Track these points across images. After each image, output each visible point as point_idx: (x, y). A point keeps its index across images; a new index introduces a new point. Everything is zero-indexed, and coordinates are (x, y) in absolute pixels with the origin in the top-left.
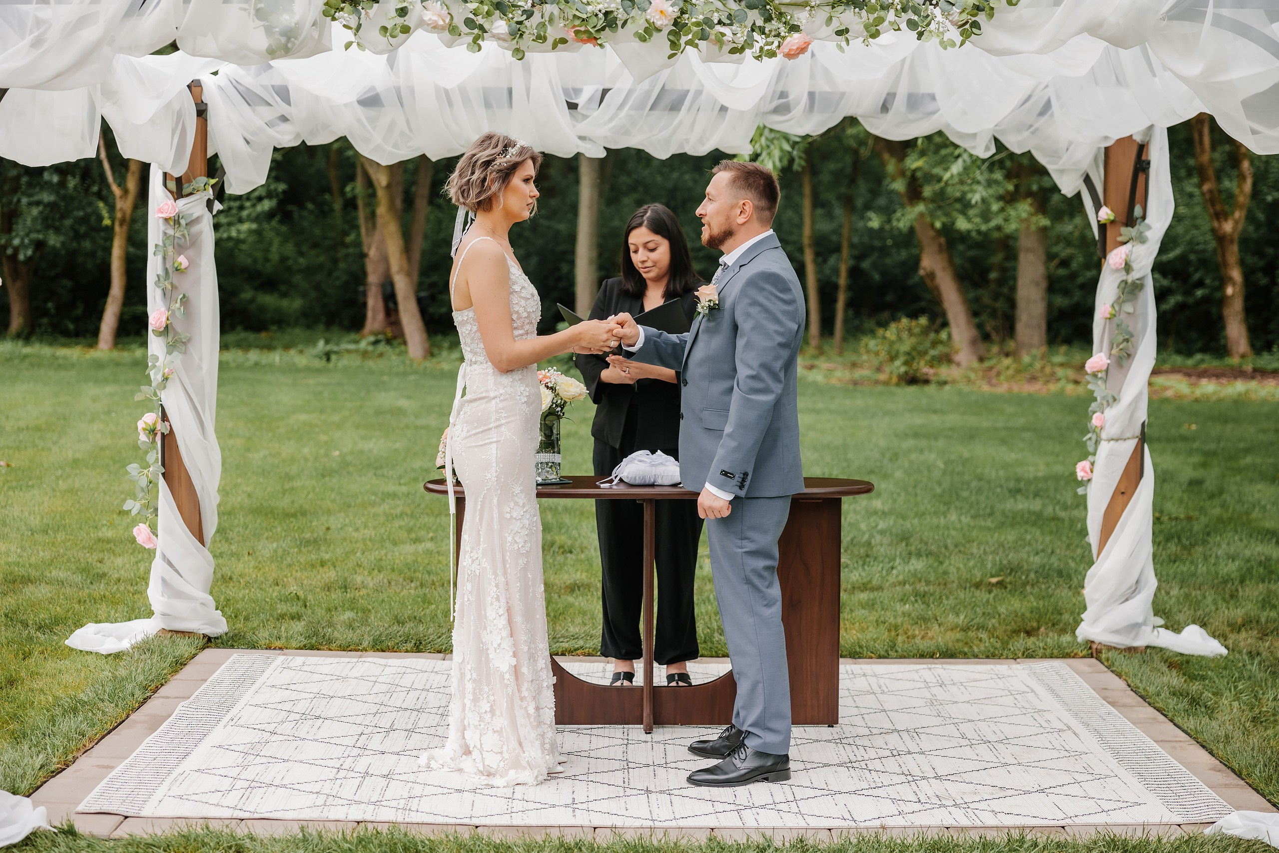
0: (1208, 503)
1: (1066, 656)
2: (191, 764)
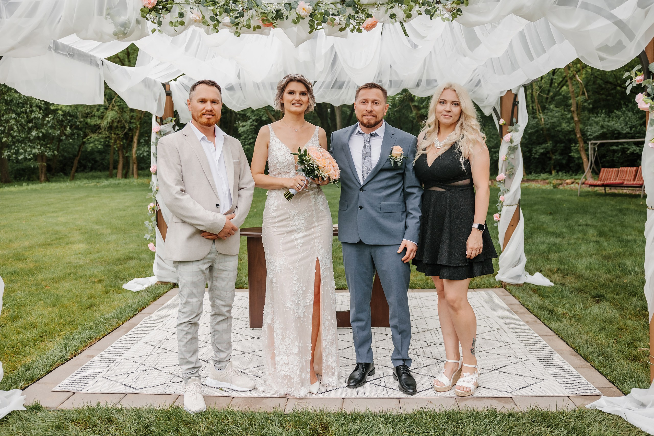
0: (528, 222)
1: (493, 287)
2: (128, 354)
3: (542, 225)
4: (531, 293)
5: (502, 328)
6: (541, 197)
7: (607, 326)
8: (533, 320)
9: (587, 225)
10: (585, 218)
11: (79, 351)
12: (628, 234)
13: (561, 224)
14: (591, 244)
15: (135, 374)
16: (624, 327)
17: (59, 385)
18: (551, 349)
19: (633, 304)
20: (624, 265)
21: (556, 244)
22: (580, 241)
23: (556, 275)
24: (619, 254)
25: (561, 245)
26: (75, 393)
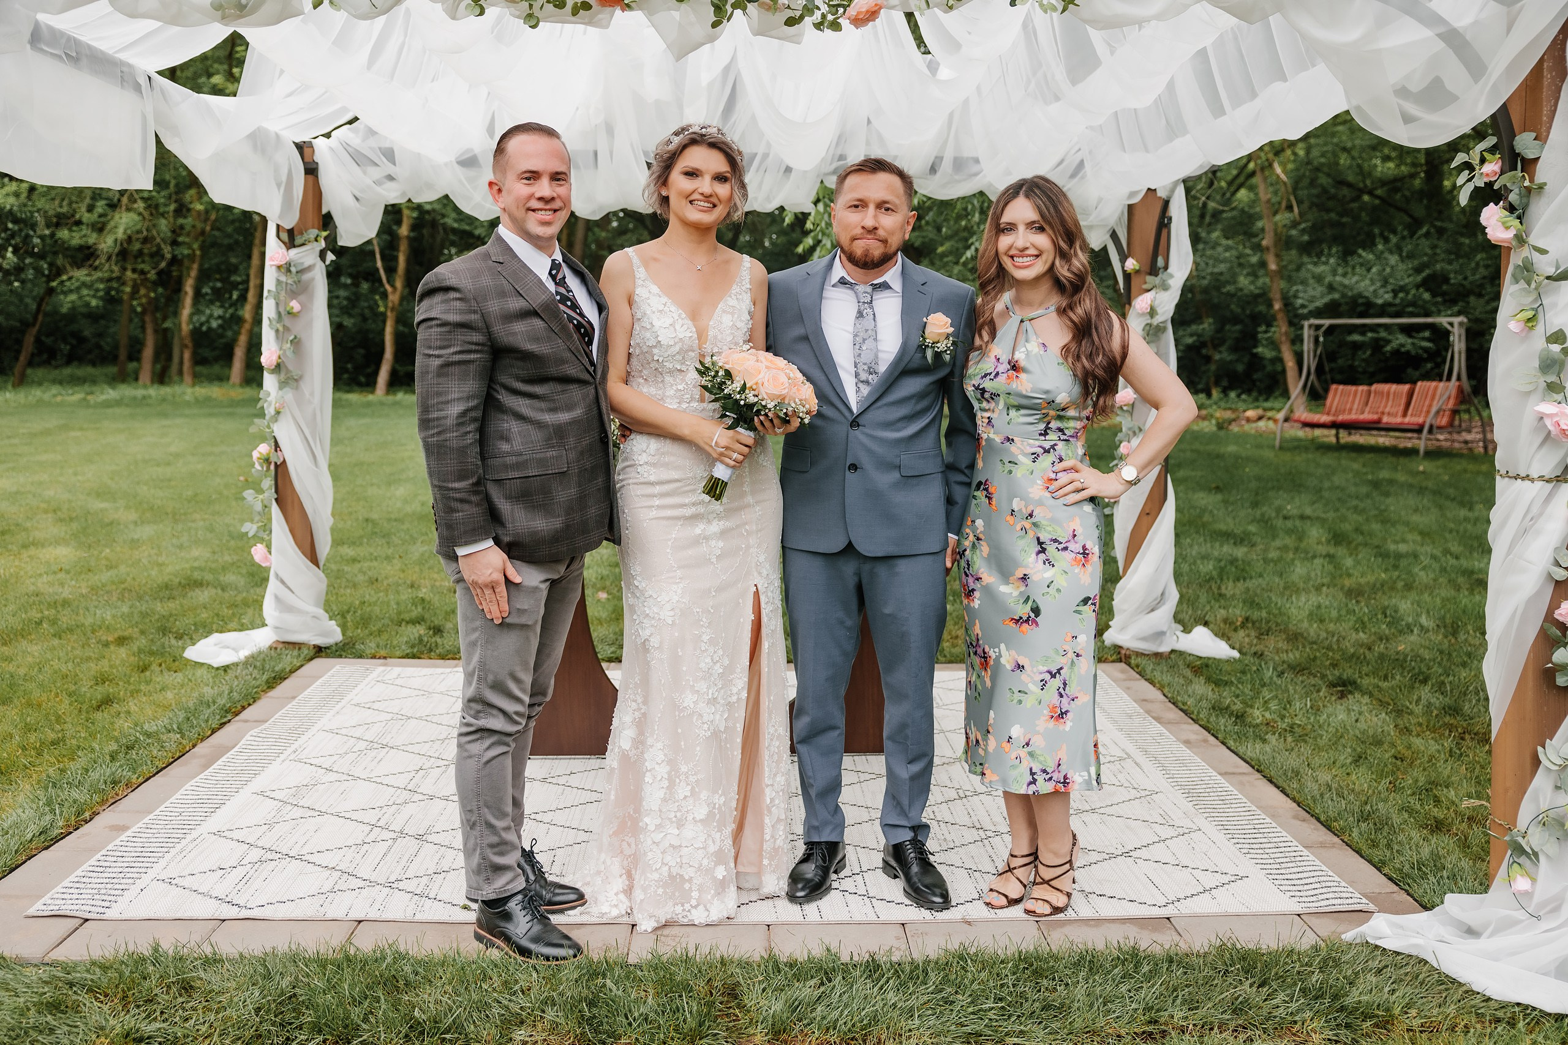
2: (215, 822)
3: (1200, 516)
4: (1188, 673)
5: (1129, 756)
6: (1192, 451)
7: (1368, 752)
8: (1200, 737)
9: (1302, 517)
10: (1297, 500)
11: (87, 815)
12: (1397, 538)
13: (1242, 513)
14: (1317, 561)
15: (240, 872)
16: (1408, 753)
17: (42, 901)
18: (1249, 804)
19: (1423, 702)
20: (1396, 611)
21: (1236, 560)
22: (1291, 555)
23: (1241, 633)
24: (1382, 586)
25: (1249, 564)
26: (87, 920)
